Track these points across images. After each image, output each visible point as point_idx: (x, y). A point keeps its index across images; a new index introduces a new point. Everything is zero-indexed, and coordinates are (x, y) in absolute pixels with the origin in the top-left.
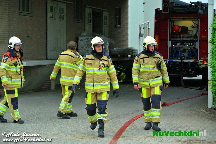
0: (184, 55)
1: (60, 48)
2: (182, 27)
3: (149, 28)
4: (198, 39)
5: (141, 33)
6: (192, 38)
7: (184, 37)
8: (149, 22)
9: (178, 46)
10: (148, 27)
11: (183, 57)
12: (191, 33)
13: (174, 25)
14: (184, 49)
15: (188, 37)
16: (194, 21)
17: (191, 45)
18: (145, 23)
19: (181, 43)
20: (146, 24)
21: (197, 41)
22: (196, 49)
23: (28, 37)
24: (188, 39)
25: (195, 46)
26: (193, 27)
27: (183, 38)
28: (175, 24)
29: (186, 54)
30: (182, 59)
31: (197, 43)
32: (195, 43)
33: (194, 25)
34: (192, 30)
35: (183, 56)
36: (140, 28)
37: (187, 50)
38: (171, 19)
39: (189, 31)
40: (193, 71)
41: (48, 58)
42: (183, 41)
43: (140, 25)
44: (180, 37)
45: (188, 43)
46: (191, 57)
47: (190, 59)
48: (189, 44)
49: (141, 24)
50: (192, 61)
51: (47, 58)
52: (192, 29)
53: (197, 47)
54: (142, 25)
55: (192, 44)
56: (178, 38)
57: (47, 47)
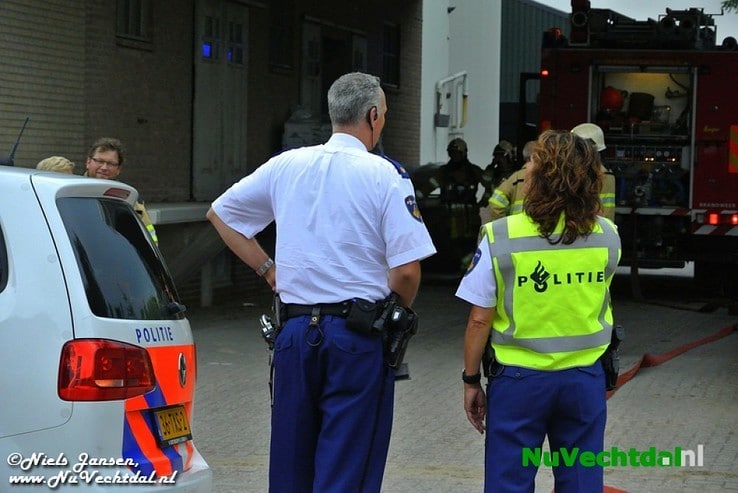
0: (639, 191)
1: (231, 162)
2: (633, 94)
3: (465, 97)
4: (690, 137)
5: (442, 112)
6: (667, 135)
7: (641, 128)
8: (465, 76)
9: (620, 158)
10: (464, 90)
11: (638, 200)
12: (662, 118)
13: (607, 86)
14: (641, 172)
15: (653, 129)
16: (673, 75)
17: (663, 158)
18: (452, 78)
19: (630, 149)
20: (456, 82)
21: (687, 143)
22: (682, 170)
23: (140, 121)
24: (656, 136)
25: (679, 159)
26: (669, 95)
27: (636, 131)
28: (608, 83)
29: (646, 188)
30: (634, 206)
31: (685, 150)
32: (680, 150)
33: (674, 88)
34: (666, 107)
35: (637, 197)
36: (438, 95)
37: (651, 175)
38: (596, 67)
39: (658, 107)
40: (671, 248)
41: (196, 196)
42: (636, 142)
43: (437, 85)
44: (627, 130)
45: (653, 149)
46: (664, 200)
47: (660, 205)
48: (659, 154)
49: (442, 82)
50: (666, 212)
51: (191, 195)
52: (668, 102)
53: (684, 165)
54: (444, 85)
55: (667, 154)
56: (620, 132)
57: (192, 157)
